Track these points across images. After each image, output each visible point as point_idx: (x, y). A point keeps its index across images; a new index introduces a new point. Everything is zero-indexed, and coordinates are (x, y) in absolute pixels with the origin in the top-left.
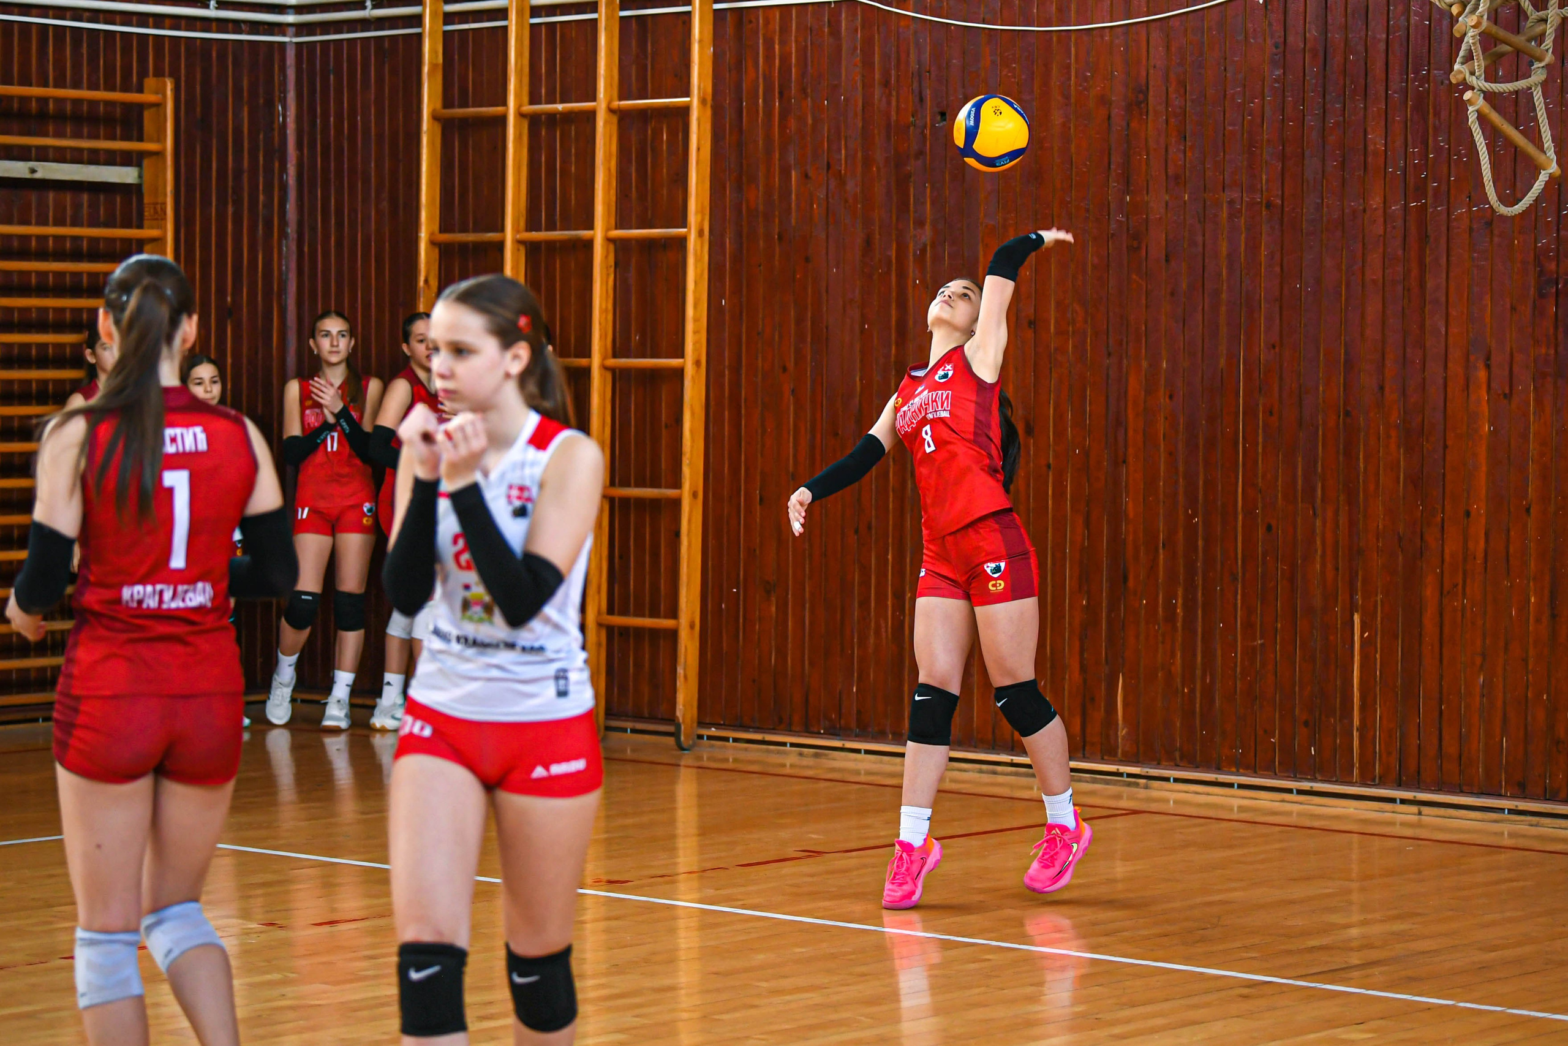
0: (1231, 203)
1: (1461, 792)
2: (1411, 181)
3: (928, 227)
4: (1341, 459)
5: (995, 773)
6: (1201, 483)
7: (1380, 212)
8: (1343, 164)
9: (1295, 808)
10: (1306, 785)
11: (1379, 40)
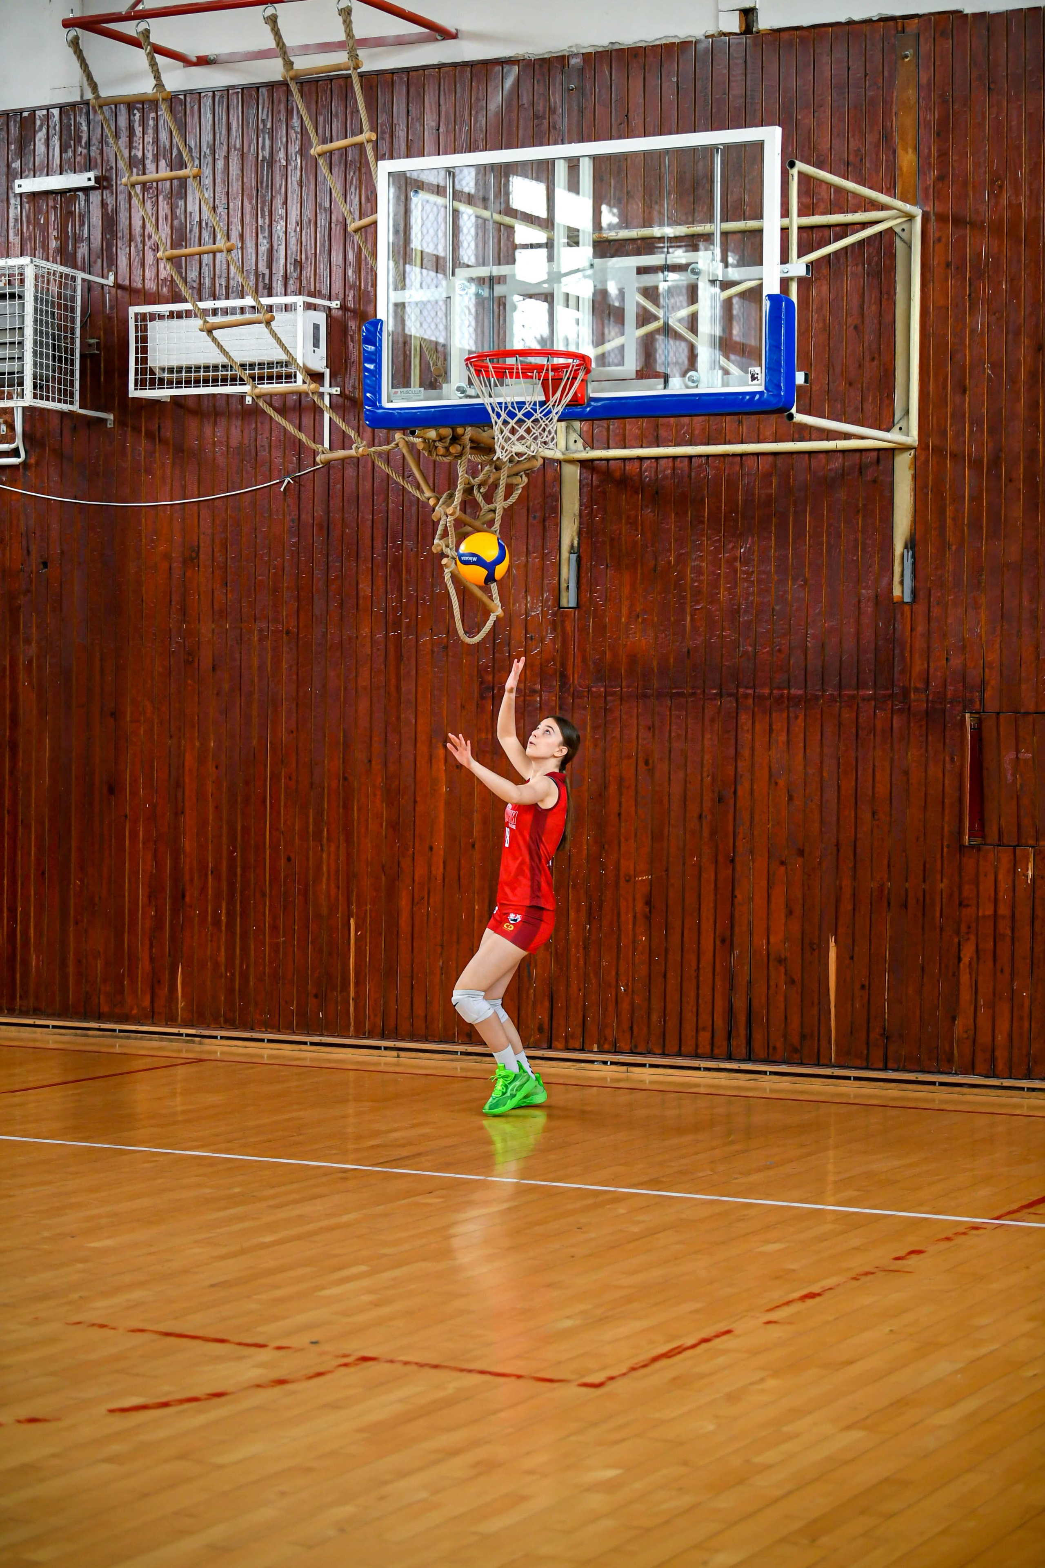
0: (261, 630)
1: (426, 1040)
2: (391, 617)
3: (34, 645)
4: (341, 810)
5: (87, 1036)
6: (239, 828)
7: (368, 639)
8: (341, 604)
9: (309, 1055)
10: (317, 1039)
11: (368, 520)
